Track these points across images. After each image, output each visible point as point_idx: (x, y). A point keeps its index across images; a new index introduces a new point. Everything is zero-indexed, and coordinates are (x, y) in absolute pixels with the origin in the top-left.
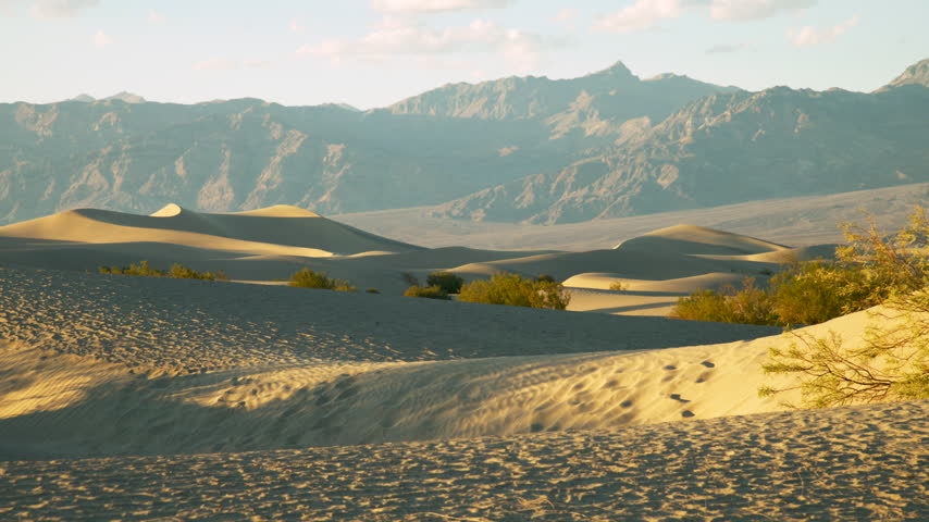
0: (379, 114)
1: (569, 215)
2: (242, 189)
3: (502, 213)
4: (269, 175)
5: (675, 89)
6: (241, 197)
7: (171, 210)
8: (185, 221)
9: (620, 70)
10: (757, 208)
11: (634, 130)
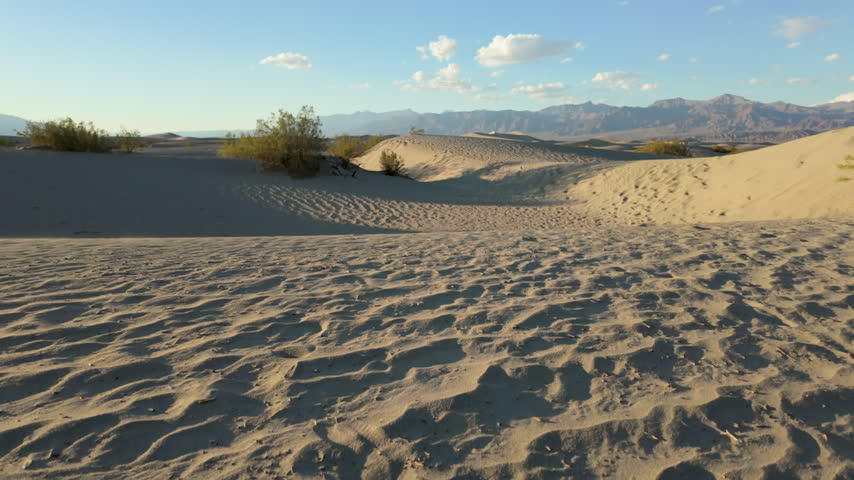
0: (537, 113)
1: (576, 135)
2: (507, 128)
3: (561, 134)
4: (513, 125)
5: (601, 107)
6: (507, 130)
7: (493, 133)
8: (495, 135)
9: (590, 103)
10: (618, 132)
11: (592, 116)
